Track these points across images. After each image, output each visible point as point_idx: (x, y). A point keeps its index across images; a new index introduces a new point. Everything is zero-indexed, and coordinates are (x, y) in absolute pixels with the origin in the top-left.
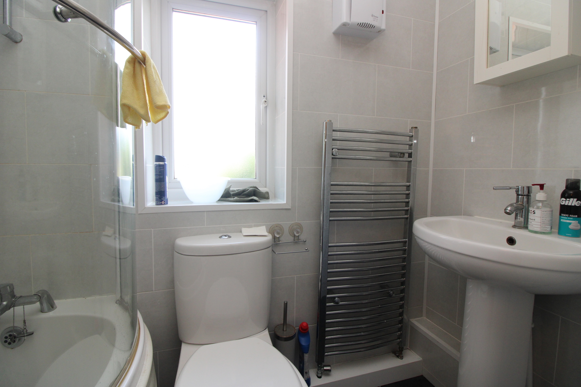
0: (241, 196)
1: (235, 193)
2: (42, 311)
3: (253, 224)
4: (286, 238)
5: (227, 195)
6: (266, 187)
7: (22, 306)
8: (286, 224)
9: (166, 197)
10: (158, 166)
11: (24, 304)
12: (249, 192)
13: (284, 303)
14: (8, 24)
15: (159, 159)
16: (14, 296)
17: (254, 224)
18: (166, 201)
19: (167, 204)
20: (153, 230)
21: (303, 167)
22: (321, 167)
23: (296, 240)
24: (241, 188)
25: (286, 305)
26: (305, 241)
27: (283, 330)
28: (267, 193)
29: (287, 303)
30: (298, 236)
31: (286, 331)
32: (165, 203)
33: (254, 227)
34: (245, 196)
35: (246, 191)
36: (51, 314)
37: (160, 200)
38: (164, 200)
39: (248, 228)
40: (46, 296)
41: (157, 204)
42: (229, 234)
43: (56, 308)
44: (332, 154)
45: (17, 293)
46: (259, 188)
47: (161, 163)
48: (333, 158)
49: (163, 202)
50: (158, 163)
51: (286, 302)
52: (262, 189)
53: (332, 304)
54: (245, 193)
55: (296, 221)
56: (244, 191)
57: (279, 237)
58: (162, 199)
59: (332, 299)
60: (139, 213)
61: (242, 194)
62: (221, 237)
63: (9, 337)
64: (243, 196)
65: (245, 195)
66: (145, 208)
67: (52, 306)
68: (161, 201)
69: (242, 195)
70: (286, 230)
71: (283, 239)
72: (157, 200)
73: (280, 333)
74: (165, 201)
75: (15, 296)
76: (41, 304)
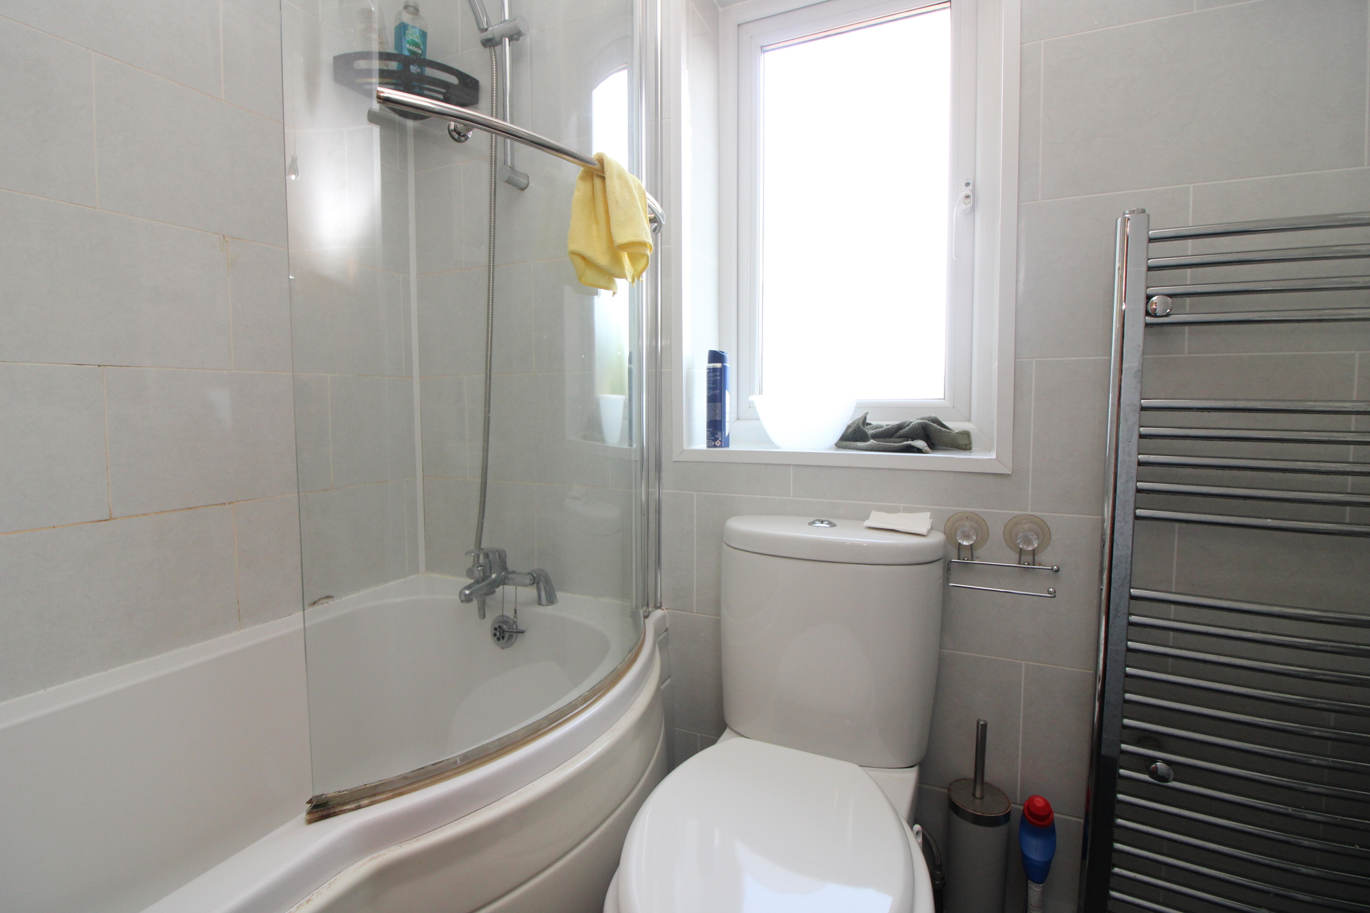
0: (892, 439)
1: (879, 433)
2: (540, 603)
3: (901, 505)
4: (996, 553)
5: (855, 435)
6: (969, 421)
7: (514, 587)
8: (997, 516)
9: (723, 432)
10: (711, 371)
11: (517, 584)
12: (910, 429)
13: (978, 723)
14: (509, 164)
15: (716, 357)
16: (504, 568)
17: (904, 505)
18: (723, 440)
19: (728, 446)
20: (695, 493)
21: (1050, 359)
22: (1108, 357)
23: (1028, 562)
24: (894, 422)
25: (982, 730)
26: (1057, 571)
27: (974, 795)
28: (966, 434)
29: (985, 726)
30: (1034, 552)
31: (982, 798)
32: (721, 444)
33: (903, 512)
34: (901, 439)
35: (905, 428)
36: (549, 610)
37: (713, 438)
38: (720, 439)
39: (887, 512)
40: (543, 579)
41: (708, 447)
42: (832, 520)
43: (557, 602)
44: (1147, 314)
45: (510, 565)
46: (945, 423)
47: (718, 365)
48: (1147, 325)
49: (718, 443)
50: (712, 365)
51: (982, 723)
52: (955, 426)
53: (1145, 777)
54: (904, 430)
55: (1029, 509)
56: (900, 427)
57: (971, 545)
58: (716, 436)
59: (1145, 764)
60: (674, 459)
61: (896, 435)
62: (812, 523)
63: (498, 630)
64: (898, 440)
65: (902, 437)
66: (684, 450)
67: (551, 600)
68: (715, 440)
69: (896, 438)
70: (996, 531)
71: (984, 556)
72: (709, 438)
73: (962, 800)
74: (721, 441)
75: (507, 569)
76: (539, 590)
